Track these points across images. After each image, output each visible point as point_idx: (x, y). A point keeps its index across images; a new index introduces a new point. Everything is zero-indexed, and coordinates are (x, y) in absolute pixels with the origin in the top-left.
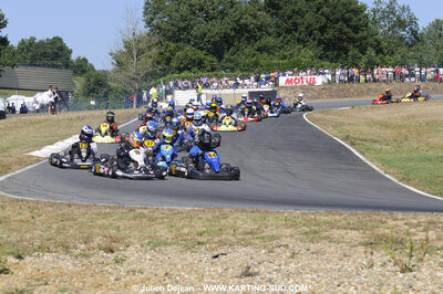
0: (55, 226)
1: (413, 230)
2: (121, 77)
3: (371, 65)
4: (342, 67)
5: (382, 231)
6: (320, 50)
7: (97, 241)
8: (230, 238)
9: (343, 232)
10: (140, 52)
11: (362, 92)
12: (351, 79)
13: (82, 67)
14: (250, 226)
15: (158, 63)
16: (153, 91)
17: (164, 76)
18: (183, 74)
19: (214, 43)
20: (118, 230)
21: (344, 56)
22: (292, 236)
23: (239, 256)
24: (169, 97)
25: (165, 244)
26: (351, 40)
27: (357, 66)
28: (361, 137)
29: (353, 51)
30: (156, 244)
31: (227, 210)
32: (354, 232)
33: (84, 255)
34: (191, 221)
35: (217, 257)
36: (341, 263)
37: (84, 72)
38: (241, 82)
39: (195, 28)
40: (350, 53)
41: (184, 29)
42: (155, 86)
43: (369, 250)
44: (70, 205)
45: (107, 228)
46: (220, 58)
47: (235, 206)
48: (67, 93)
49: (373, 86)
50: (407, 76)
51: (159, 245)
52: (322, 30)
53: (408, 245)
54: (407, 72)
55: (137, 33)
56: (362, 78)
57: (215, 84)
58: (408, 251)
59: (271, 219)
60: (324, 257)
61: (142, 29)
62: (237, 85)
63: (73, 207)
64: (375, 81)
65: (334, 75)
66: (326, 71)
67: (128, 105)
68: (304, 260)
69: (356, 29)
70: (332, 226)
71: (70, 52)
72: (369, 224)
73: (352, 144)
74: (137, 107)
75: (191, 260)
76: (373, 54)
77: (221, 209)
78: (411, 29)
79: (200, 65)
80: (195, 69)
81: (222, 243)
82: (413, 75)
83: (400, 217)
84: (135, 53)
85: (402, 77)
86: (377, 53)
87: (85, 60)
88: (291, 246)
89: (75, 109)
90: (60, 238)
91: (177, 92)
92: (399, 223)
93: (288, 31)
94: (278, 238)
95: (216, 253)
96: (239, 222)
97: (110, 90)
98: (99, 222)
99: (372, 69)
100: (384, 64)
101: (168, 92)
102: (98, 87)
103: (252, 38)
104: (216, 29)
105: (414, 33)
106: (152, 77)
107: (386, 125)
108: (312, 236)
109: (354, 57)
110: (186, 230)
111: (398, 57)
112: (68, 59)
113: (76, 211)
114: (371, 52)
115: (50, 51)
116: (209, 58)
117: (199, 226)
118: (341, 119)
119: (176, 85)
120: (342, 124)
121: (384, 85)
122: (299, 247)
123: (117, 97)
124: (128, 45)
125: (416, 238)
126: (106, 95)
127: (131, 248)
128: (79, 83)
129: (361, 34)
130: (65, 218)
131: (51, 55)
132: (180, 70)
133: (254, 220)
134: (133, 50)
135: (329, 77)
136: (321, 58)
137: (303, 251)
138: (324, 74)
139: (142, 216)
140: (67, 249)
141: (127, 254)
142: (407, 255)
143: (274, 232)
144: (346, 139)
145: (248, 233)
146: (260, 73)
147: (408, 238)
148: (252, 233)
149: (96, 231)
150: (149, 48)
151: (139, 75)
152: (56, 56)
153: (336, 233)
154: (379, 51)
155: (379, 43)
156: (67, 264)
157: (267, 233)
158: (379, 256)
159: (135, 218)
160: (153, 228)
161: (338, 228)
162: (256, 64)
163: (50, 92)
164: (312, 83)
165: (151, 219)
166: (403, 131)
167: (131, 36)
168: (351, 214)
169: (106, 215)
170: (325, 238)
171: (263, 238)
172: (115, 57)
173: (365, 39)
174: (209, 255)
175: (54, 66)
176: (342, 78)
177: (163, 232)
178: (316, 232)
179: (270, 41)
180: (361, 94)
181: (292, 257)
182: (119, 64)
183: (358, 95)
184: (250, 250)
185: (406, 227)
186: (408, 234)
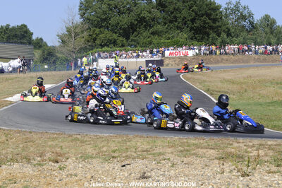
0: (21, 146)
1: (249, 150)
2: (64, 50)
3: (224, 44)
4: (206, 45)
5: (230, 150)
6: (191, 34)
7: (48, 155)
8: (133, 154)
9: (205, 151)
10: (77, 34)
11: (218, 61)
12: (211, 53)
13: (39, 44)
14: (146, 147)
15: (88, 41)
16: (85, 59)
17: (92, 50)
18: (104, 49)
19: (124, 29)
20: (62, 149)
21: (206, 37)
22: (172, 153)
23: (139, 166)
24: (95, 63)
25: (92, 158)
26: (211, 28)
27: (215, 44)
28: (217, 90)
29: (213, 35)
30: (85, 157)
31: (131, 136)
32: (212, 151)
33: (40, 165)
34: (108, 143)
35: (124, 166)
36: (204, 170)
37: (40, 47)
38: (140, 54)
39: (112, 19)
40: (211, 36)
41: (105, 20)
42: (86, 57)
43: (221, 162)
44: (31, 132)
45: (54, 147)
46: (128, 38)
47: (136, 134)
48: (30, 60)
49: (225, 57)
50: (246, 51)
51: (88, 158)
52: (193, 21)
53: (246, 159)
54: (247, 48)
55: (75, 22)
56: (218, 52)
57: (124, 55)
58: (246, 163)
59: (159, 142)
60: (193, 166)
61: (78, 19)
62: (138, 56)
63: (33, 134)
64: (226, 54)
65: (200, 50)
66: (195, 47)
67: (69, 68)
68: (180, 168)
69: (215, 21)
70: (198, 147)
71: (32, 34)
72: (222, 146)
73: (211, 94)
74: (75, 69)
75: (108, 168)
76: (225, 36)
77: (127, 135)
78: (249, 21)
79: (115, 43)
80: (112, 45)
81: (127, 157)
82: (251, 51)
83: (241, 141)
84: (73, 35)
85: (244, 52)
86: (228, 36)
87: (41, 39)
88: (172, 159)
89: (35, 71)
90: (24, 154)
91: (100, 61)
92: (241, 145)
93: (171, 22)
94: (163, 154)
95: (123, 164)
96: (139, 144)
97: (58, 58)
98: (50, 143)
99: (225, 46)
100: (232, 43)
101: (94, 60)
102: (49, 56)
103: (148, 26)
104: (125, 20)
105: (251, 23)
106: (84, 51)
107: (233, 82)
108: (185, 153)
109: (213, 38)
110: (105, 149)
111: (241, 39)
112: (30, 38)
113: (35, 136)
114: (224, 35)
115: (18, 33)
116: (121, 39)
117: (113, 146)
118: (204, 78)
119: (99, 55)
120: (205, 81)
121: (232, 56)
122: (177, 160)
123: (62, 63)
124: (69, 30)
125: (251, 154)
126: (54, 62)
127: (70, 160)
128: (37, 54)
129: (217, 24)
130: (27, 141)
131: (19, 36)
132: (102, 46)
133: (148, 142)
134: (72, 33)
135: (197, 51)
136: (192, 39)
137: (179, 162)
138: (193, 49)
139: (77, 139)
140: (28, 160)
141: (67, 164)
142: (246, 166)
143: (161, 151)
144: (208, 91)
145: (144, 151)
146: (153, 48)
147: (246, 154)
148: (147, 151)
149: (48, 149)
150: (82, 32)
151: (75, 49)
152: (23, 37)
153: (201, 151)
154: (229, 34)
155: (229, 30)
156: (29, 170)
157: (157, 151)
158: (228, 166)
159: (72, 141)
160: (83, 147)
161: (202, 148)
162: (151, 43)
163: (19, 60)
164: (186, 55)
165: (82, 142)
166: (244, 86)
167: (71, 24)
168: (210, 139)
169: (54, 139)
170: (193, 154)
171: (154, 154)
172: (61, 37)
173: (221, 27)
174: (119, 165)
175: (22, 43)
176: (205, 52)
177: (90, 150)
178: (187, 151)
179: (160, 28)
180: (217, 62)
181: (172, 166)
182: (63, 42)
183: (216, 63)
184: (145, 161)
185: (245, 148)
186: (247, 152)
